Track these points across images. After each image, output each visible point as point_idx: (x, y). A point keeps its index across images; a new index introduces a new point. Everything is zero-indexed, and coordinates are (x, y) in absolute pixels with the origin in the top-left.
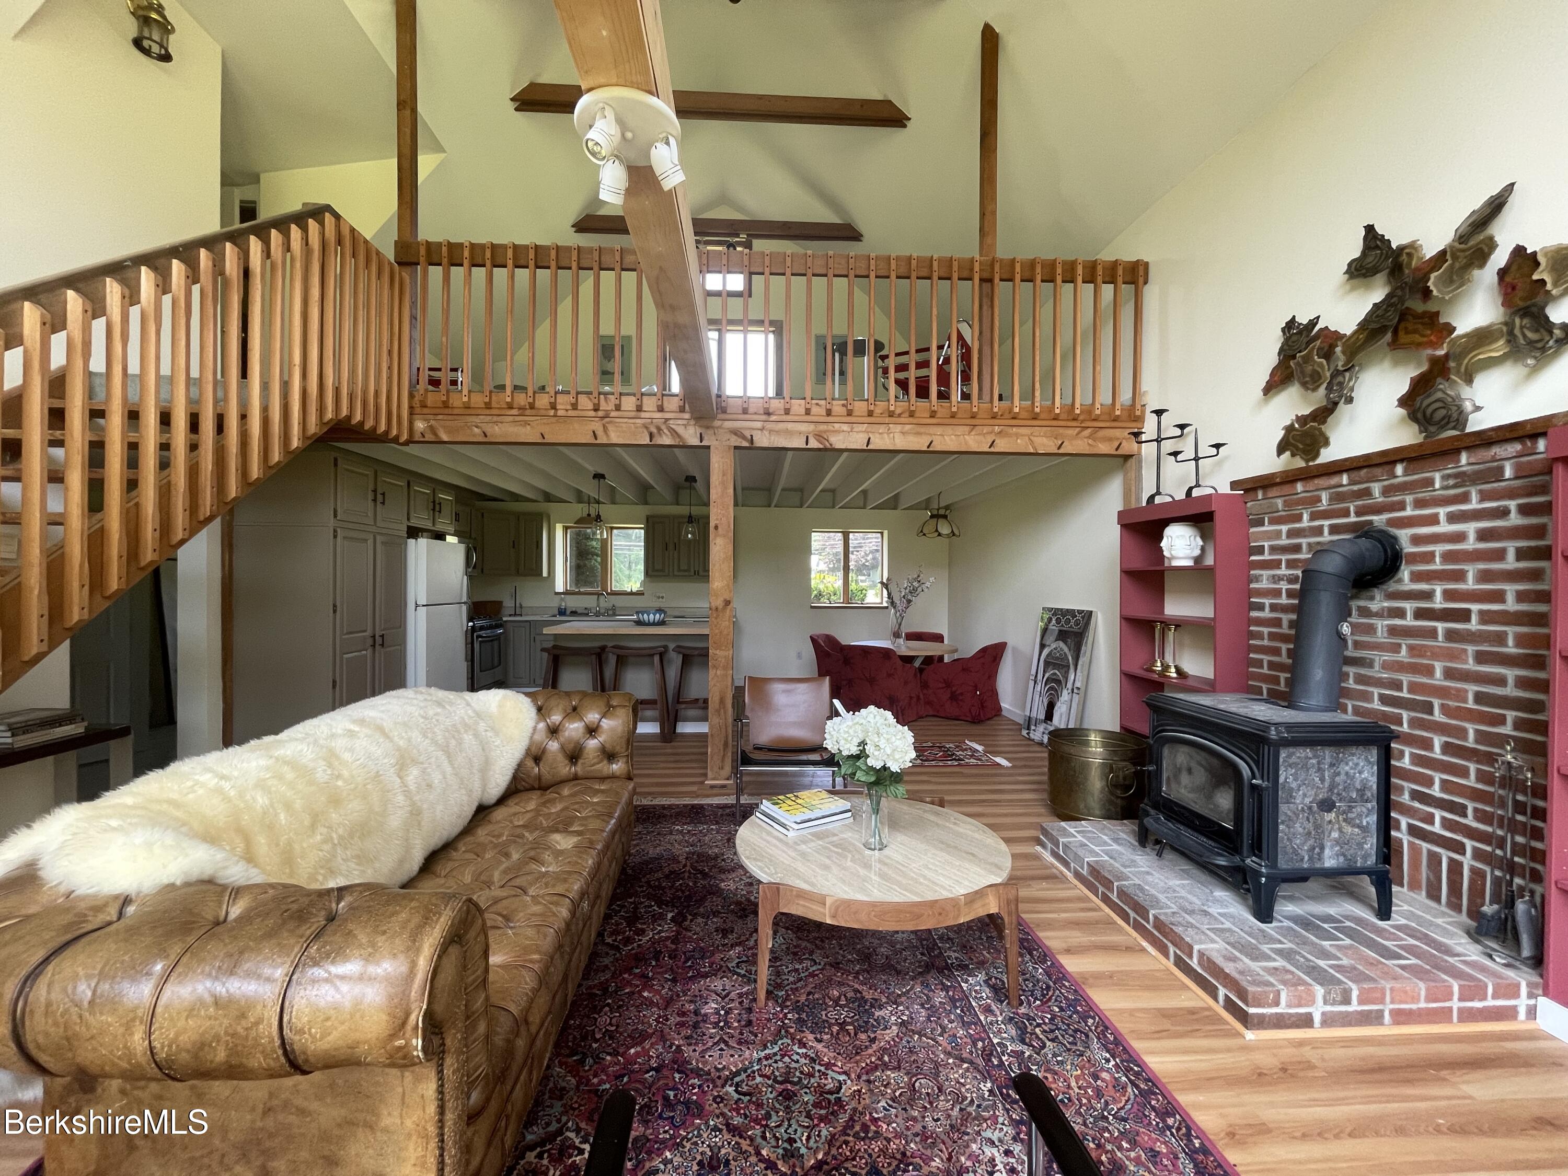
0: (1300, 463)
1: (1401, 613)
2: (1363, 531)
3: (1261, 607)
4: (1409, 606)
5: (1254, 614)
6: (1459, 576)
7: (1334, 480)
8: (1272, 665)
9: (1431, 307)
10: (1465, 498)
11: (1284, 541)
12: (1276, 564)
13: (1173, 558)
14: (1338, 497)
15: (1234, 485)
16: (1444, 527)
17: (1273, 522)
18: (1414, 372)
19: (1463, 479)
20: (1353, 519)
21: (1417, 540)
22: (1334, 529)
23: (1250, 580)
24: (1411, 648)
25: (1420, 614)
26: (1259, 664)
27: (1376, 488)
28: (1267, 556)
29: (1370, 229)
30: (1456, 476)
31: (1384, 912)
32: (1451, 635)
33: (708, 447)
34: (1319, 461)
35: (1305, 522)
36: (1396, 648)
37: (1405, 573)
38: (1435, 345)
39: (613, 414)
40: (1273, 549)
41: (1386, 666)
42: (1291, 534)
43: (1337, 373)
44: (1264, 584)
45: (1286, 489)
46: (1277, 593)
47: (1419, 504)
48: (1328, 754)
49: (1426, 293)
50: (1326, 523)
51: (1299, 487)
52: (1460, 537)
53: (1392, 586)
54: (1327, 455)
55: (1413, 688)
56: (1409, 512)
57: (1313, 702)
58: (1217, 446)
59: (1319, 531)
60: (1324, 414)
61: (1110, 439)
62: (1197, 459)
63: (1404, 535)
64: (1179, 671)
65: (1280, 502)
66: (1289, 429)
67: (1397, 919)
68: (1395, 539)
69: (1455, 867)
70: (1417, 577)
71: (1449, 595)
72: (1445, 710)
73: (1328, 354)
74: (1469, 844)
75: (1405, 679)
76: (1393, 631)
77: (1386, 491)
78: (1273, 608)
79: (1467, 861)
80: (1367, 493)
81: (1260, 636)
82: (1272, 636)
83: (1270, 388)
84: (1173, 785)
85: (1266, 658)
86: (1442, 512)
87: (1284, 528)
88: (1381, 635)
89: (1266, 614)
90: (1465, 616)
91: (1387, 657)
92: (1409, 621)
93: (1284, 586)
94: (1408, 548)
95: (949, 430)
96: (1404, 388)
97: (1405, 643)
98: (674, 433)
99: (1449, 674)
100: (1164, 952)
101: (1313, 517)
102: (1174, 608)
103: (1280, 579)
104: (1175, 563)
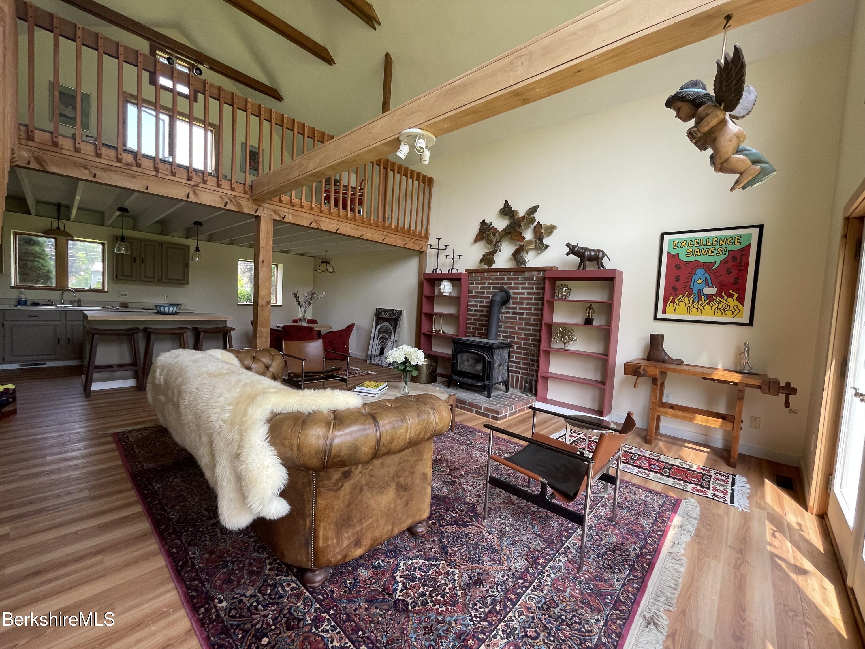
0: (486, 267)
1: (509, 313)
2: (502, 290)
3: (471, 310)
4: (511, 311)
5: (469, 312)
6: (522, 303)
7: (495, 274)
8: (474, 328)
9: (520, 230)
10: (525, 284)
11: (480, 290)
12: (477, 297)
13: (445, 292)
14: (496, 279)
15: (466, 270)
16: (520, 291)
17: (476, 284)
18: (516, 248)
19: (526, 279)
20: (499, 286)
21: (514, 293)
22: (494, 288)
23: (468, 301)
24: (511, 322)
25: (514, 313)
26: (470, 328)
27: (506, 278)
28: (474, 294)
29: (507, 202)
30: (524, 278)
31: (507, 391)
32: (520, 319)
33: (260, 217)
34: (492, 267)
35: (486, 285)
36: (507, 322)
37: (511, 302)
38: (521, 242)
39: (201, 185)
40: (476, 292)
41: (505, 327)
42: (482, 288)
43: (497, 242)
44: (473, 303)
45: (482, 274)
46: (477, 306)
47: (515, 284)
48: (501, 350)
49: (520, 226)
50: (492, 286)
51: (486, 274)
52: (523, 293)
53: (507, 305)
54: (494, 266)
55: (511, 333)
56: (513, 285)
57: (493, 338)
58: (460, 256)
59: (490, 288)
60: (493, 253)
61: (418, 244)
62: (453, 259)
63: (511, 291)
64: (443, 332)
65: (479, 278)
66: (484, 256)
67: (509, 393)
68: (509, 292)
69: (517, 377)
70: (514, 303)
71: (520, 308)
72: (518, 338)
73: (494, 235)
74: (520, 371)
75: (509, 330)
76: (507, 318)
77: (508, 279)
78: (475, 310)
79: (520, 375)
80: (503, 279)
81: (470, 319)
82: (474, 319)
83: (476, 240)
84: (462, 366)
85: (472, 326)
86: (520, 286)
87: (480, 286)
88: (504, 319)
89: (473, 312)
90: (523, 314)
91: (505, 325)
92: (511, 315)
93: (479, 304)
94: (512, 295)
95: (369, 230)
96: (513, 251)
97: (509, 321)
98: (239, 205)
99: (519, 329)
100: (471, 411)
101: (489, 284)
102: (437, 309)
103: (477, 302)
104: (444, 294)
